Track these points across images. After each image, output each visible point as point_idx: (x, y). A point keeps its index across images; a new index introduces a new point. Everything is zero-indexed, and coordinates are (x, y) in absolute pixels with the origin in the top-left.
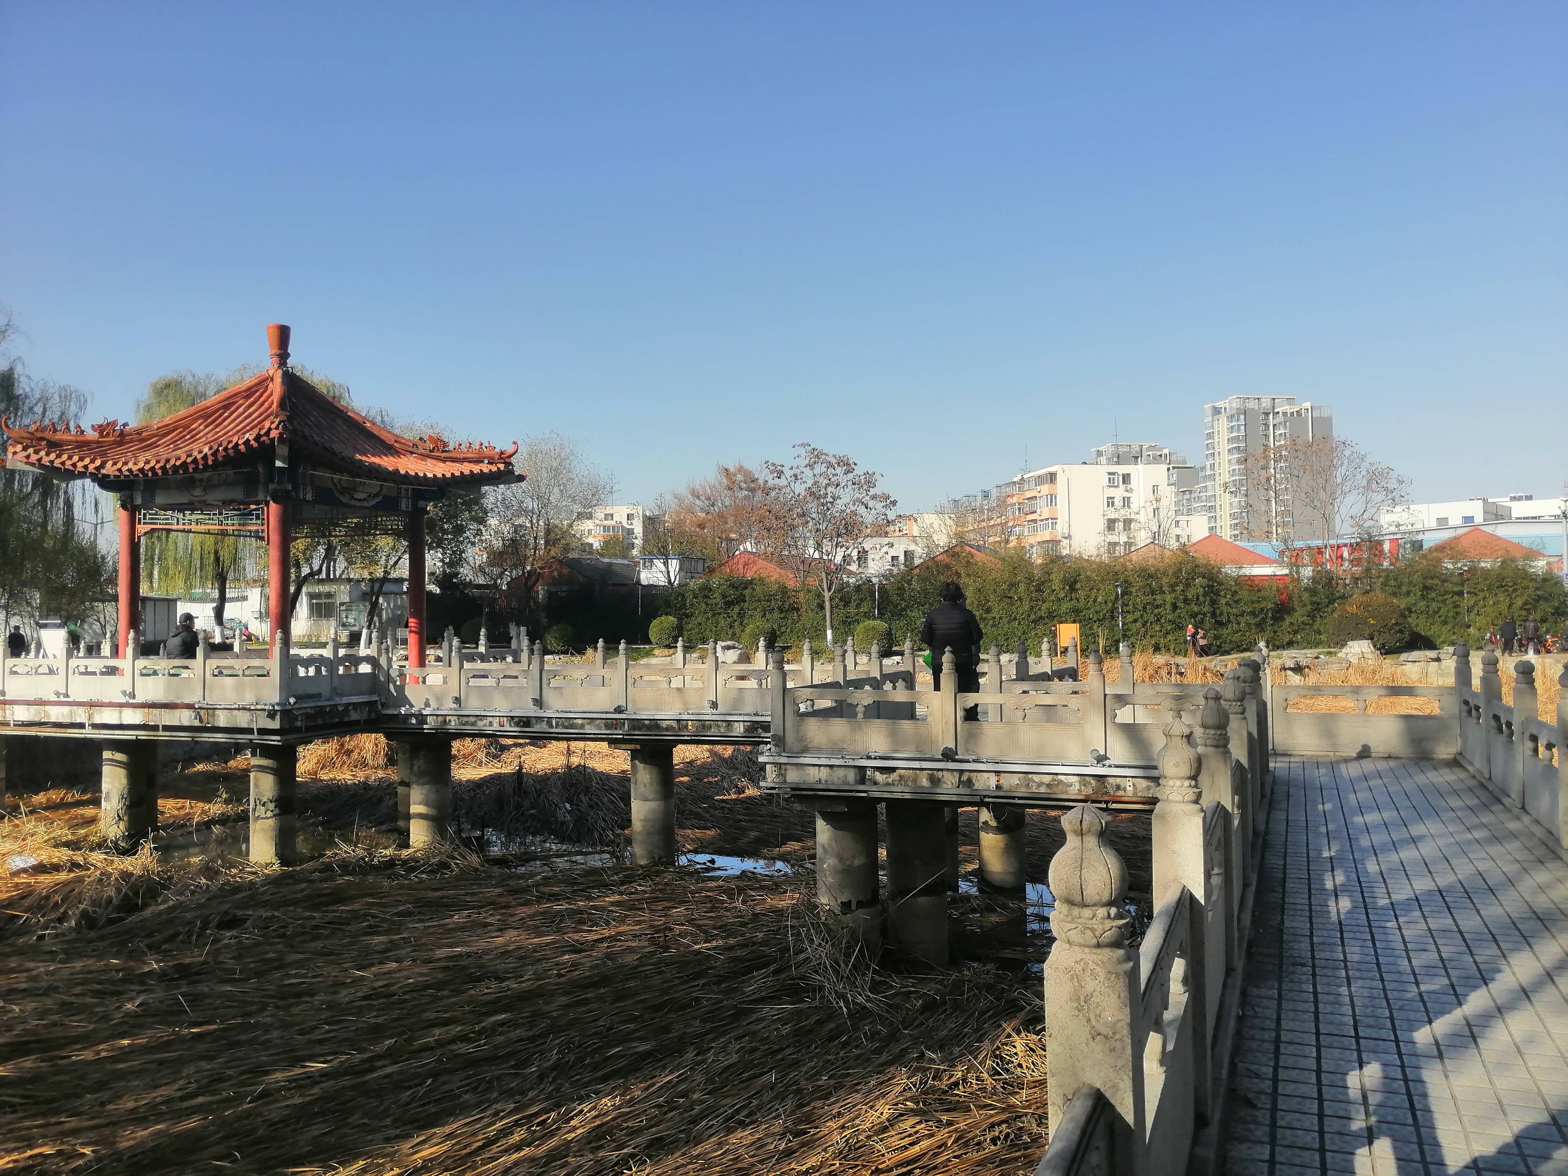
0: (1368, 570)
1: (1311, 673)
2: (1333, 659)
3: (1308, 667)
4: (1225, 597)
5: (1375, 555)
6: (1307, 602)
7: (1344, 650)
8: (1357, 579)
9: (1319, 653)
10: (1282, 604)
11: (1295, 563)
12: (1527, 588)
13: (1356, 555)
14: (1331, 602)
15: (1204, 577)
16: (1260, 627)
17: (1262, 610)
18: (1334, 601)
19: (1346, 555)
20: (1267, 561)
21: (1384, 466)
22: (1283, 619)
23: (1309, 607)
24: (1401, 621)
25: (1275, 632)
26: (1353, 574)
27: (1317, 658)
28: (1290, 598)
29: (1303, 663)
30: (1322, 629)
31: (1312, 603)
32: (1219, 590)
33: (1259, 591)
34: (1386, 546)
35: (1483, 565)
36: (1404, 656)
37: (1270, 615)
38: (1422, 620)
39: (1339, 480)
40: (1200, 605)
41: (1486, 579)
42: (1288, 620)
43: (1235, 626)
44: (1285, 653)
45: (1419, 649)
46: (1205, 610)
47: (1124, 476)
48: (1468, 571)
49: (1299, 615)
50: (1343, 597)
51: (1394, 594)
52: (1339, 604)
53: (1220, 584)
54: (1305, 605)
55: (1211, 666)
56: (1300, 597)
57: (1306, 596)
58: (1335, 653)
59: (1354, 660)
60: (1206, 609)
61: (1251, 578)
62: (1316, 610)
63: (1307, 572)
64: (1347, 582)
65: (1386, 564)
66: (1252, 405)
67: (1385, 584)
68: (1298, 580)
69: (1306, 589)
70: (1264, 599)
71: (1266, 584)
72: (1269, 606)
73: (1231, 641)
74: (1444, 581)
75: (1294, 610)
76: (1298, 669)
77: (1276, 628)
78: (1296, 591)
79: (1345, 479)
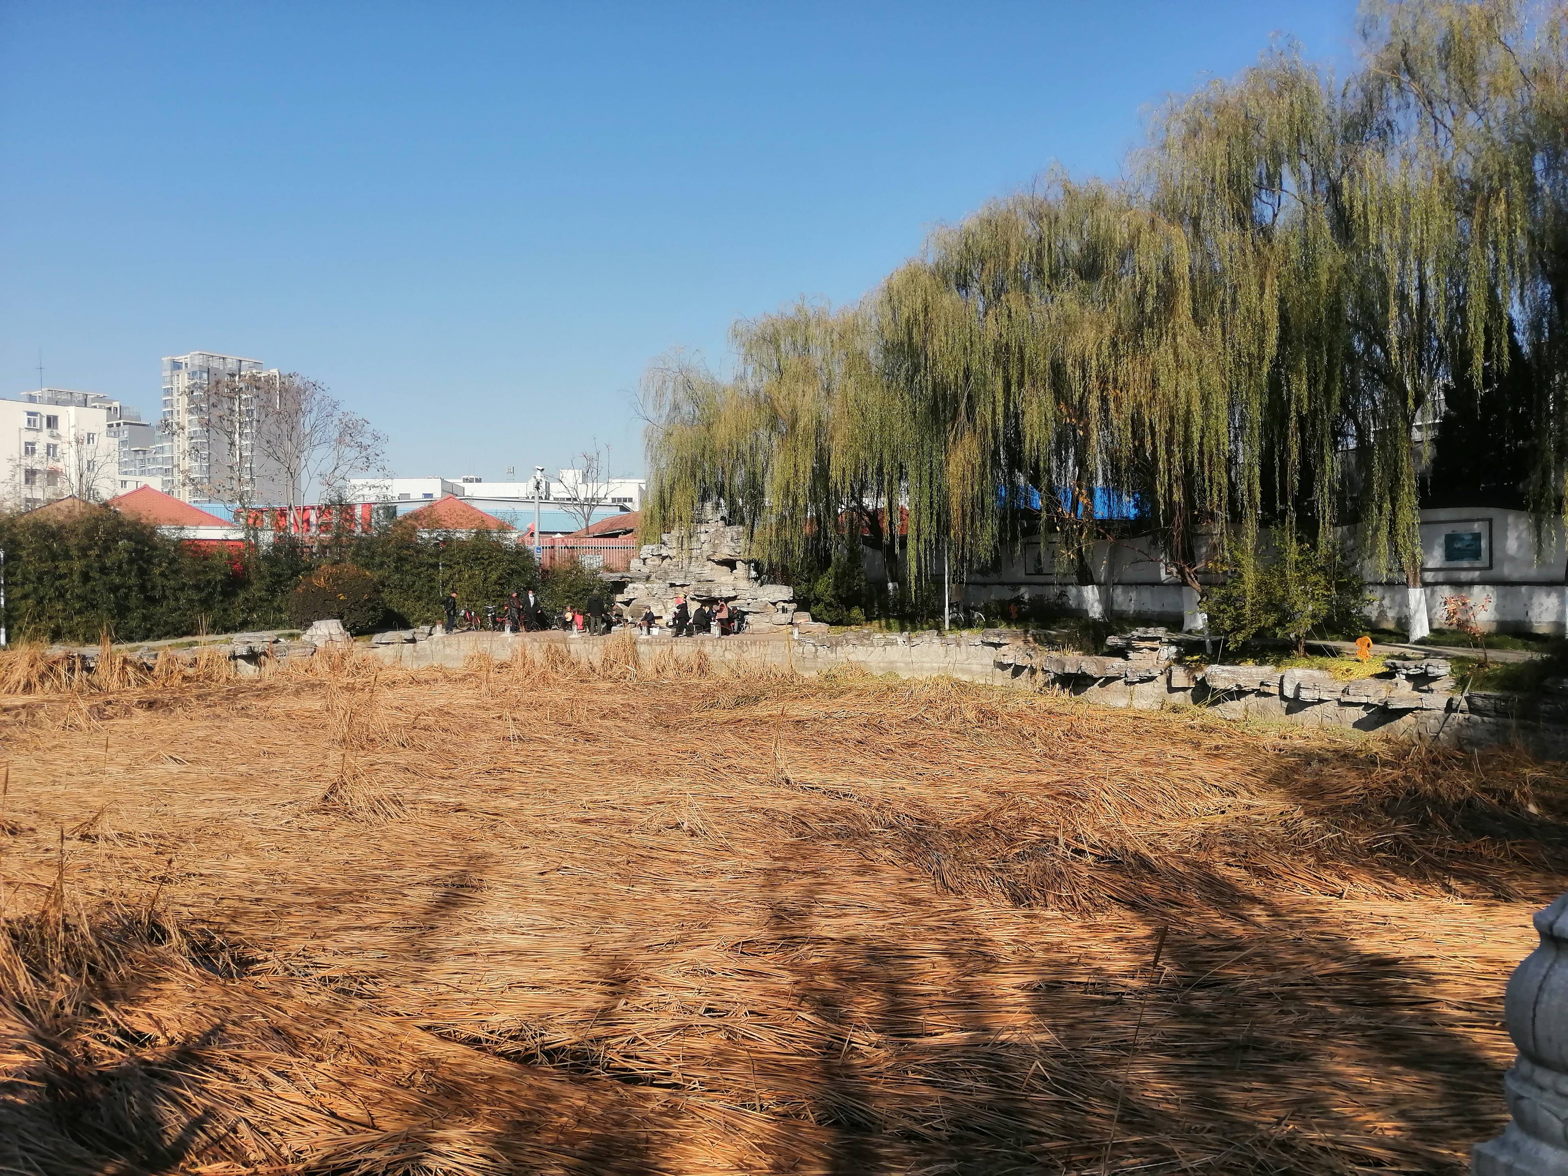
0: (338, 537)
1: (268, 661)
2: (296, 643)
3: (265, 654)
4: (160, 565)
5: (346, 520)
6: (266, 574)
7: (309, 632)
8: (326, 547)
9: (280, 636)
10: (236, 575)
11: (253, 527)
12: (500, 561)
13: (324, 519)
14: (296, 573)
15: (130, 539)
16: (206, 604)
17: (209, 582)
18: (299, 573)
19: (313, 519)
20: (218, 522)
21: (359, 417)
22: (236, 595)
23: (268, 579)
24: (373, 596)
25: (225, 610)
26: (321, 541)
27: (276, 642)
28: (246, 568)
29: (259, 649)
30: (283, 606)
31: (273, 575)
32: (151, 557)
33: (206, 559)
34: (358, 511)
35: (458, 535)
36: (377, 638)
37: (219, 589)
38: (396, 597)
39: (308, 430)
40: (123, 576)
41: (462, 550)
42: (242, 595)
43: (173, 603)
44: (237, 637)
45: (393, 628)
46: (130, 582)
47: (49, 418)
48: (444, 542)
49: (257, 590)
50: (309, 568)
51: (366, 566)
52: (304, 576)
53: (154, 548)
54: (263, 577)
55: (134, 657)
56: (258, 567)
57: (264, 566)
58: (298, 636)
59: (320, 644)
60: (133, 581)
61: (195, 543)
62: (277, 583)
63: (267, 537)
64: (314, 550)
65: (358, 530)
66: (215, 364)
67: (356, 554)
68: (256, 546)
69: (266, 558)
70: (212, 569)
71: (215, 552)
72: (219, 578)
73: (166, 623)
74: (418, 552)
75: (250, 583)
76: (252, 657)
77: (226, 605)
78: (253, 560)
79: (314, 427)
